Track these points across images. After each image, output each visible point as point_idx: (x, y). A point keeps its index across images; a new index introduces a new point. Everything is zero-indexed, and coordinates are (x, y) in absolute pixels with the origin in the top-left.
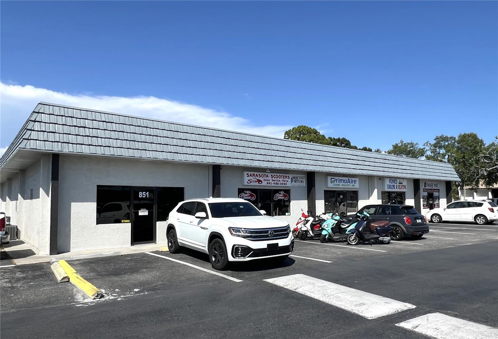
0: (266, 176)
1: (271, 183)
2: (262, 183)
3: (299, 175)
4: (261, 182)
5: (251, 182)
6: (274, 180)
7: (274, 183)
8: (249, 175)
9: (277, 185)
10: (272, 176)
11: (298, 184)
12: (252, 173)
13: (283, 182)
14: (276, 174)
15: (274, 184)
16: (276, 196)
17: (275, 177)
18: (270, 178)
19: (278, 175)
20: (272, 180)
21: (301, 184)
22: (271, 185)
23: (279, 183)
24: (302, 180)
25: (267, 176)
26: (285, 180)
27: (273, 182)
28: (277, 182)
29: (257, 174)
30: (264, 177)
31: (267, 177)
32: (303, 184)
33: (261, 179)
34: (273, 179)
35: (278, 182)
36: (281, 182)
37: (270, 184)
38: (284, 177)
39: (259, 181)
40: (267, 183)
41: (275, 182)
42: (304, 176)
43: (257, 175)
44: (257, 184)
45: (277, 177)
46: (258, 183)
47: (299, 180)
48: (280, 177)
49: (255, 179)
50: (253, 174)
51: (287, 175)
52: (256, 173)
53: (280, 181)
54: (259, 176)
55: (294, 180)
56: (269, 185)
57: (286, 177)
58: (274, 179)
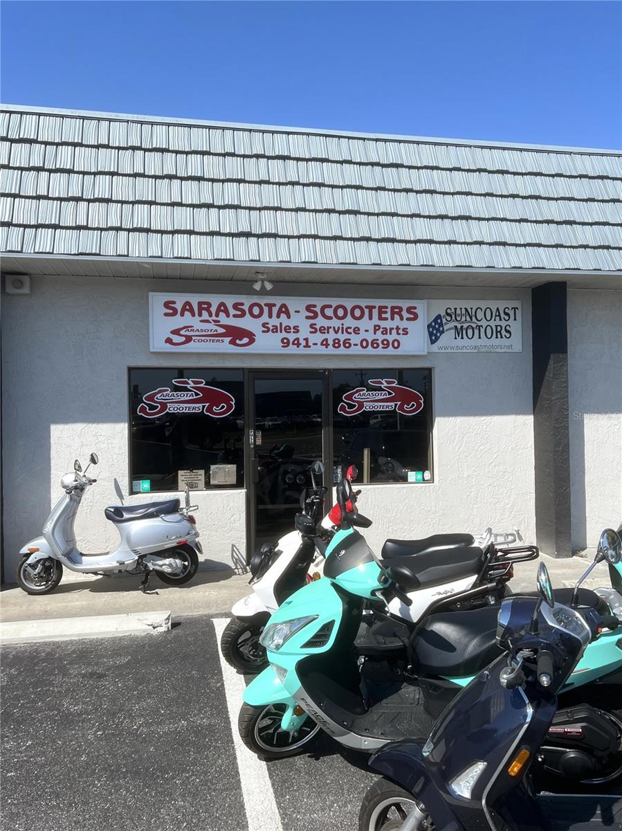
0: (275, 310)
1: (303, 343)
2: (252, 341)
3: (483, 304)
4: (246, 340)
5: (189, 339)
6: (323, 330)
7: (325, 343)
8: (179, 306)
9: (342, 350)
10: (308, 308)
11: (475, 341)
12: (195, 299)
13: (380, 336)
14: (335, 302)
15: (327, 345)
16: (349, 397)
17: (329, 312)
18: (299, 319)
19: (349, 303)
20: (312, 326)
21: (494, 341)
22: (308, 351)
23: (355, 339)
24: (503, 323)
25: (284, 310)
26: (387, 324)
27: (318, 337)
28: (342, 337)
29: (222, 304)
30: (265, 318)
31: (283, 316)
32: (505, 342)
33: (246, 323)
34: (320, 322)
35: (347, 336)
36: (363, 335)
37: (298, 345)
38: (380, 313)
39: (235, 334)
40: (286, 343)
41: (331, 336)
42: (517, 304)
43: (222, 308)
44: (225, 346)
45: (340, 312)
46: (233, 342)
47: (484, 323)
48: (358, 313)
49: (212, 326)
50: (200, 304)
51: (405, 304)
52: (215, 300)
53: (357, 331)
54: (232, 312)
55: (452, 325)
56: (292, 349)
57: (396, 311)
58: (326, 323)
